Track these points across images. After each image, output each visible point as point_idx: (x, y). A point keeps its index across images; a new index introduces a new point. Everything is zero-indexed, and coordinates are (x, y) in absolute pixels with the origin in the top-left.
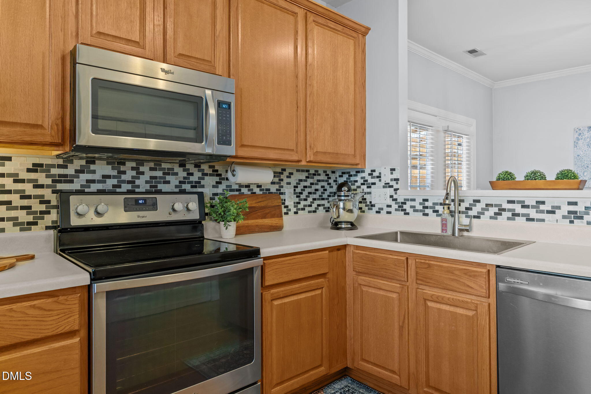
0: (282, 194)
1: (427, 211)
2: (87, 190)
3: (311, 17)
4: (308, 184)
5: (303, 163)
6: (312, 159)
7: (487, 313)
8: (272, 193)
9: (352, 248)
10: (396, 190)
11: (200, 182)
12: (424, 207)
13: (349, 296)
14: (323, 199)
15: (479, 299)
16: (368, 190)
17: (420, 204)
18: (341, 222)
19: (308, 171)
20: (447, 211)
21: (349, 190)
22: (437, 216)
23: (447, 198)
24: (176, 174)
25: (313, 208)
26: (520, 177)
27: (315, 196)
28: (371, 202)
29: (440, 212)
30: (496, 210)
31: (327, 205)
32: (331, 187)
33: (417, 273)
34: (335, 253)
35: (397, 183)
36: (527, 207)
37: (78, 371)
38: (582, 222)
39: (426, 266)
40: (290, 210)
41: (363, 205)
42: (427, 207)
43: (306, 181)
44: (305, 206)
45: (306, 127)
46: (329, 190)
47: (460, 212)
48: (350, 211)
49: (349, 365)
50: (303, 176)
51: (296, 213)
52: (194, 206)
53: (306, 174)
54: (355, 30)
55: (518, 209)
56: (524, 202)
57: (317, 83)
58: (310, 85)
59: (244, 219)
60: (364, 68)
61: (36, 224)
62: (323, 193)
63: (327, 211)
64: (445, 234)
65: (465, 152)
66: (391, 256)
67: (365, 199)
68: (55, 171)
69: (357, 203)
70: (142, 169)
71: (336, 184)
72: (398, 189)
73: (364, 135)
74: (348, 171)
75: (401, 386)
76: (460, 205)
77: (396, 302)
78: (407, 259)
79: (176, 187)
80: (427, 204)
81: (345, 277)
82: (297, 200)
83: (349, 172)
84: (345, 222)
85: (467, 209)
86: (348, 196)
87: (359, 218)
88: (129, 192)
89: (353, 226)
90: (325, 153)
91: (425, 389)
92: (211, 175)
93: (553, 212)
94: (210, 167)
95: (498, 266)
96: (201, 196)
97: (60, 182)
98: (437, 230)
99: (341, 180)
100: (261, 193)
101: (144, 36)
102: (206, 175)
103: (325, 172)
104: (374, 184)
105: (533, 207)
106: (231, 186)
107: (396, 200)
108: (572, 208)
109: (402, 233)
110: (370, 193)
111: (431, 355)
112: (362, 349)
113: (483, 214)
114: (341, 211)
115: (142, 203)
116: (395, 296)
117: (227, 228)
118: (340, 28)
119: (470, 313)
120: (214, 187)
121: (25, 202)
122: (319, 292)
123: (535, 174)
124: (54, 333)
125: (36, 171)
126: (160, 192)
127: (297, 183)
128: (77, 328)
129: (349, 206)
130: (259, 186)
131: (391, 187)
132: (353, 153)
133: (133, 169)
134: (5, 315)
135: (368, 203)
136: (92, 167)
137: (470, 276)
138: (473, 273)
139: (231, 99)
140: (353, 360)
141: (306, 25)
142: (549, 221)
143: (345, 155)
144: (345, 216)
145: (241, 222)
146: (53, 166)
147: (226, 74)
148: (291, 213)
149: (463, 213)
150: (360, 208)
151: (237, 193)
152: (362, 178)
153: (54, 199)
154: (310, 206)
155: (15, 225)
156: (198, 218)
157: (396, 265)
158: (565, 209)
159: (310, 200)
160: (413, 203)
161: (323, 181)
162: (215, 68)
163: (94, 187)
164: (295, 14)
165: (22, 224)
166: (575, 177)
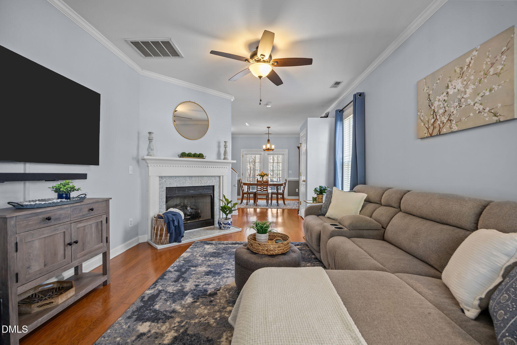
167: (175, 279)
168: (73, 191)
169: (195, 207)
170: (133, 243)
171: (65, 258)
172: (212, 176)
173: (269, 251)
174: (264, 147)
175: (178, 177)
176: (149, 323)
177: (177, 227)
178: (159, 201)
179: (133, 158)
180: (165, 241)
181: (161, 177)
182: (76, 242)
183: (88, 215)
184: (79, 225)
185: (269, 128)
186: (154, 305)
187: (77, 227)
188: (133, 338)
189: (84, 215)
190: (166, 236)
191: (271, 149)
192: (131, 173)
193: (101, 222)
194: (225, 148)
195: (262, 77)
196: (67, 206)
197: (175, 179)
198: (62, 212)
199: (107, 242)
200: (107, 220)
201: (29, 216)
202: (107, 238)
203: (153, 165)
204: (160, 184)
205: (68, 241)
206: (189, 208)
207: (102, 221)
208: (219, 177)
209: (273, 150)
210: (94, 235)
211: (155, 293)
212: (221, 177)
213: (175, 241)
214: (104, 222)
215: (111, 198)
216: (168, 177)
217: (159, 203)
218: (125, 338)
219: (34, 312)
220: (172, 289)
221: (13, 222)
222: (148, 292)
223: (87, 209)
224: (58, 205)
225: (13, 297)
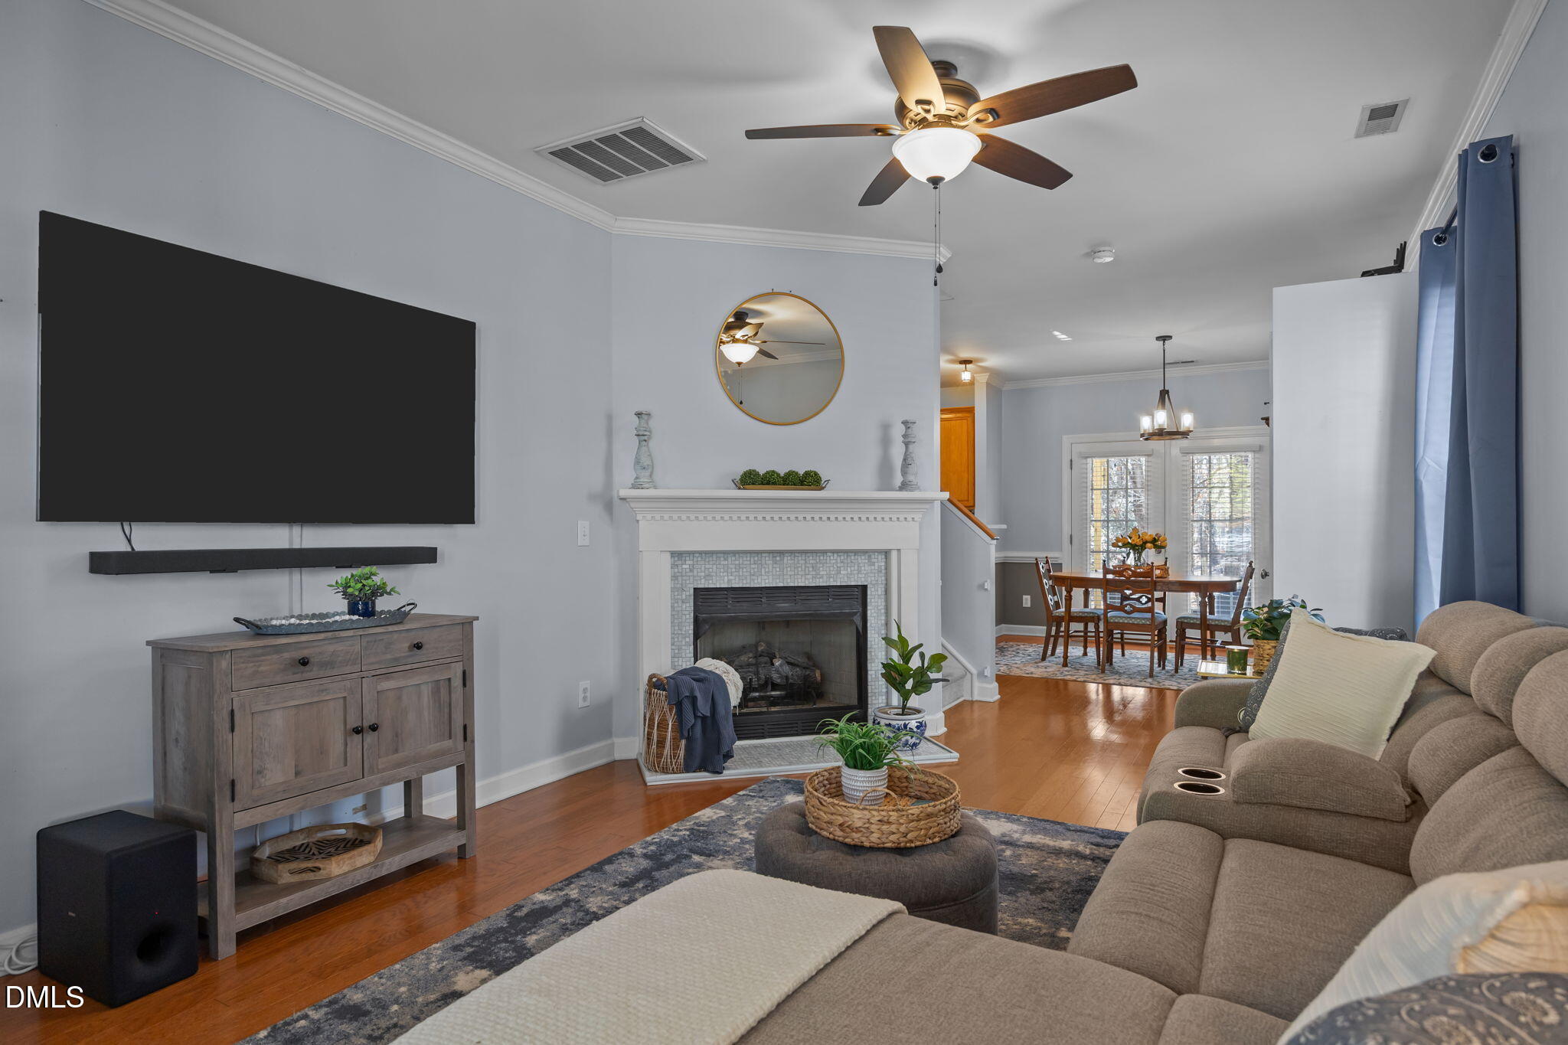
167: (626, 878)
168: (382, 595)
169: (801, 660)
170: (592, 756)
171: (346, 765)
172: (856, 552)
173: (848, 830)
174: (1146, 424)
175: (734, 553)
176: (488, 973)
177: (709, 721)
178: (673, 634)
179: (592, 497)
180: (671, 762)
181: (677, 555)
182: (374, 728)
183: (410, 660)
184: (382, 684)
185: (1164, 339)
186: (529, 934)
187: (379, 688)
188: (432, 996)
189: (396, 659)
190: (675, 747)
191: (1177, 433)
192: (583, 541)
193: (447, 682)
194: (907, 444)
195: (941, 179)
196: (350, 633)
197: (725, 560)
198: (339, 647)
199: (465, 739)
200: (466, 678)
201: (260, 651)
202: (465, 727)
203: (649, 517)
204: (674, 577)
205: (353, 722)
206: (777, 663)
207: (449, 679)
208: (887, 553)
209: (1185, 434)
210: (426, 713)
211: (551, 905)
212: (894, 555)
213: (702, 767)
214: (457, 682)
215: (477, 618)
216: (701, 553)
217: (672, 638)
218: (415, 991)
219: (284, 882)
220: (599, 904)
221: (224, 664)
222: (540, 897)
223: (406, 645)
224: (332, 629)
225: (224, 831)
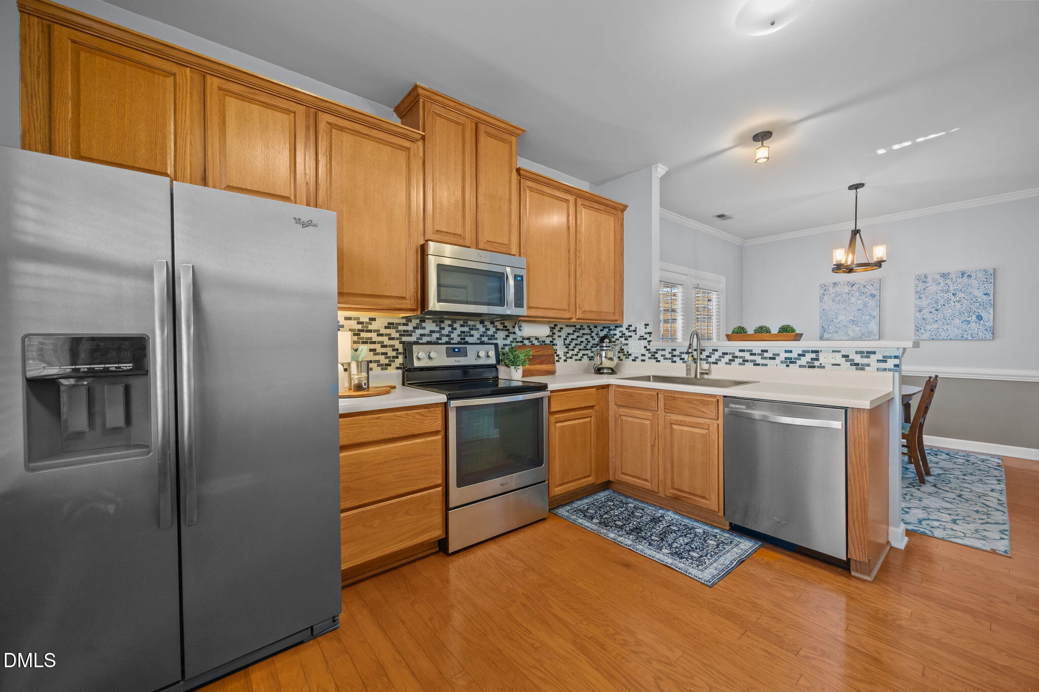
0: (554, 345)
1: (675, 359)
2: (420, 341)
3: (580, 201)
4: (574, 337)
5: (574, 320)
6: (580, 317)
7: (717, 431)
8: (546, 344)
9: (614, 387)
10: (649, 342)
11: (494, 336)
12: (672, 356)
13: (612, 425)
14: (587, 350)
15: (711, 421)
16: (626, 342)
17: (670, 353)
18: (603, 368)
19: (575, 326)
20: (691, 359)
21: (610, 342)
22: (683, 362)
23: (690, 348)
24: (478, 329)
25: (578, 357)
26: (750, 331)
27: (580, 347)
28: (628, 352)
29: (686, 360)
30: (730, 357)
31: (590, 354)
32: (594, 339)
33: (665, 404)
34: (601, 391)
35: (650, 336)
36: (754, 354)
37: (441, 456)
38: (795, 366)
39: (672, 398)
40: (560, 358)
41: (621, 355)
42: (675, 356)
43: (573, 334)
44: (572, 355)
45: (576, 291)
46: (592, 342)
47: (701, 359)
48: (611, 359)
49: (611, 479)
50: (571, 330)
51: (565, 361)
52: (492, 353)
53: (574, 329)
54: (615, 208)
55: (747, 356)
56: (751, 351)
57: (584, 254)
58: (579, 257)
59: (530, 365)
60: (622, 239)
61: (390, 365)
62: (587, 344)
63: (590, 360)
64: (689, 377)
65: (715, 307)
66: (645, 392)
67: (623, 350)
68: (401, 328)
69: (617, 353)
70: (455, 326)
71: (598, 337)
72: (651, 341)
73: (622, 296)
74: (608, 326)
75: (652, 491)
76: (701, 353)
77: (649, 427)
78: (658, 393)
79: (478, 339)
80: (675, 353)
81: (608, 409)
82: (566, 350)
83: (610, 327)
84: (606, 368)
85: (707, 356)
86: (609, 347)
87: (618, 365)
88: (447, 343)
89: (613, 371)
90: (591, 312)
91: (671, 491)
92: (502, 330)
93: (774, 359)
94: (501, 324)
95: (725, 397)
96: (496, 345)
97: (404, 335)
98: (683, 374)
99: (602, 334)
100: (539, 344)
101: (464, 230)
102: (499, 330)
103: (589, 327)
104: (630, 337)
105: (759, 354)
106: (516, 339)
107: (649, 350)
108: (788, 355)
109: (653, 376)
110: (627, 344)
111: (676, 464)
112: (622, 465)
113: (720, 360)
114: (604, 359)
115: (457, 352)
116: (648, 422)
117: (516, 371)
118: (602, 207)
119: (704, 432)
120: (504, 339)
121: (384, 350)
122: (588, 419)
123: (762, 328)
124: (428, 431)
125: (389, 328)
126: (467, 343)
127: (566, 336)
128: (440, 429)
129: (610, 354)
130: (537, 339)
131: (645, 339)
132: (613, 311)
133: (449, 326)
134: (404, 417)
135: (626, 353)
136: (424, 325)
137: (704, 404)
138: (706, 402)
139: (523, 273)
140: (614, 474)
141: (576, 208)
142: (771, 365)
143: (607, 312)
144: (606, 363)
145: (527, 366)
146: (399, 324)
147: (518, 253)
148: (562, 361)
149: (704, 360)
150: (619, 357)
151: (521, 344)
152: (620, 332)
153: (400, 347)
154: (576, 355)
155: (378, 366)
156: (495, 363)
157: (649, 399)
158: (783, 355)
159: (576, 350)
160: (663, 353)
161: (587, 334)
162: (510, 249)
163: (425, 339)
164: (567, 201)
165: (382, 365)
166: (793, 330)
185: (856, 187)
